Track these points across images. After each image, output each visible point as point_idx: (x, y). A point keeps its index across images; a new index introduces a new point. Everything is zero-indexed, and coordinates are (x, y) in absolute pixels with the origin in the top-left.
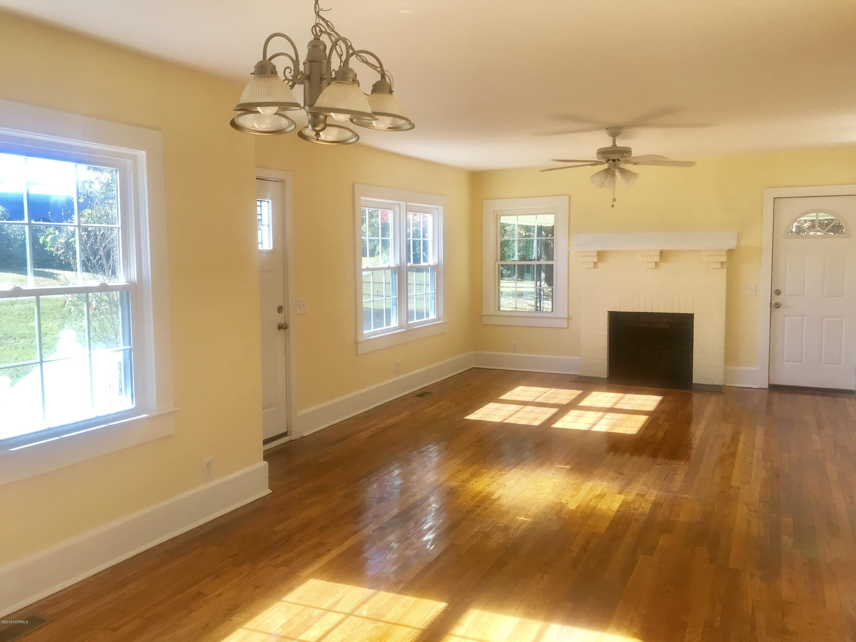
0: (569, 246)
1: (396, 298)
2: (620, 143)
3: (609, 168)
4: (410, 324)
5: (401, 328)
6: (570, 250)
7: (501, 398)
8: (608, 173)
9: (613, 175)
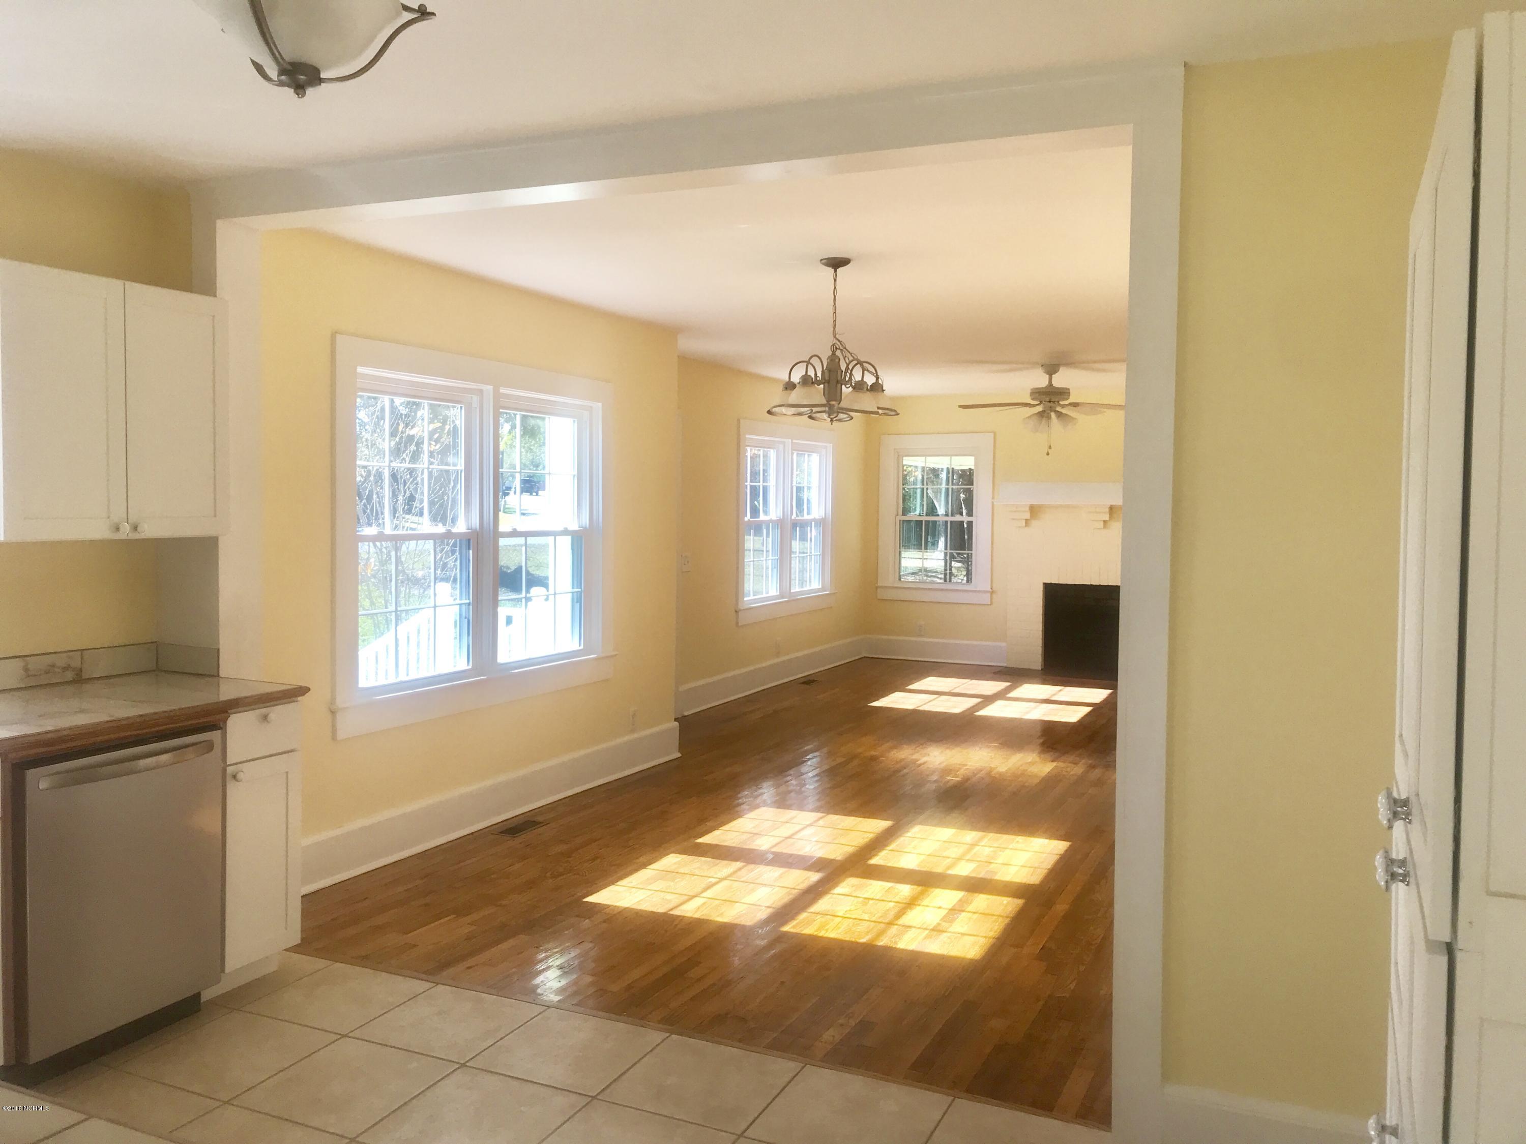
0: (993, 498)
1: (777, 560)
2: (1059, 381)
3: (1043, 411)
4: (793, 593)
5: (783, 598)
6: (995, 503)
7: (907, 688)
8: (1042, 417)
9: (1049, 418)
